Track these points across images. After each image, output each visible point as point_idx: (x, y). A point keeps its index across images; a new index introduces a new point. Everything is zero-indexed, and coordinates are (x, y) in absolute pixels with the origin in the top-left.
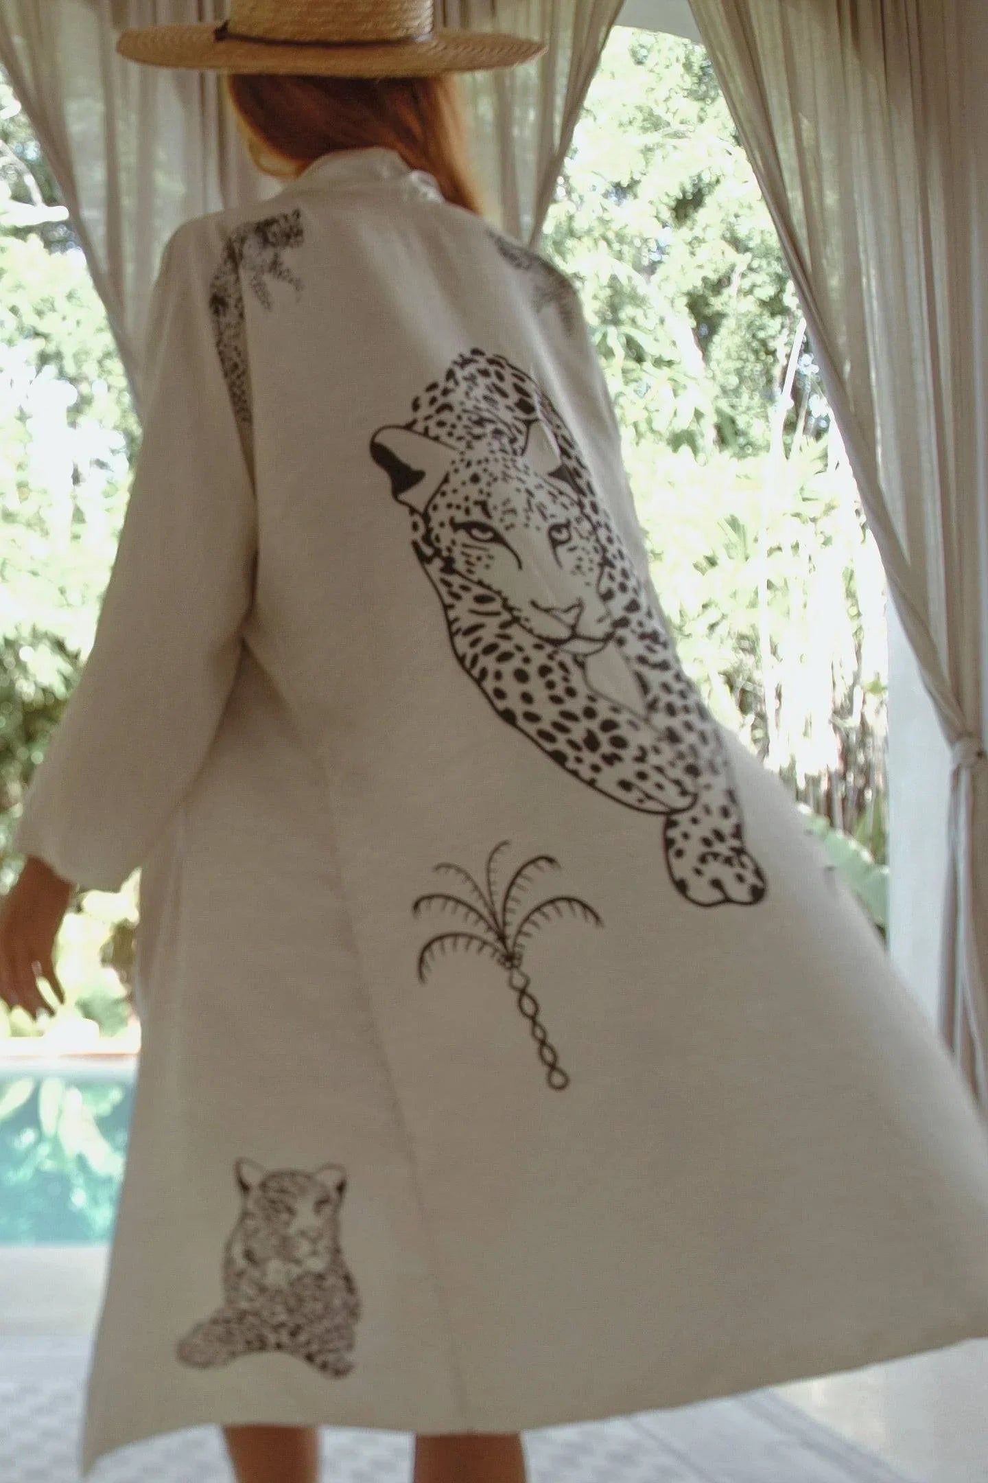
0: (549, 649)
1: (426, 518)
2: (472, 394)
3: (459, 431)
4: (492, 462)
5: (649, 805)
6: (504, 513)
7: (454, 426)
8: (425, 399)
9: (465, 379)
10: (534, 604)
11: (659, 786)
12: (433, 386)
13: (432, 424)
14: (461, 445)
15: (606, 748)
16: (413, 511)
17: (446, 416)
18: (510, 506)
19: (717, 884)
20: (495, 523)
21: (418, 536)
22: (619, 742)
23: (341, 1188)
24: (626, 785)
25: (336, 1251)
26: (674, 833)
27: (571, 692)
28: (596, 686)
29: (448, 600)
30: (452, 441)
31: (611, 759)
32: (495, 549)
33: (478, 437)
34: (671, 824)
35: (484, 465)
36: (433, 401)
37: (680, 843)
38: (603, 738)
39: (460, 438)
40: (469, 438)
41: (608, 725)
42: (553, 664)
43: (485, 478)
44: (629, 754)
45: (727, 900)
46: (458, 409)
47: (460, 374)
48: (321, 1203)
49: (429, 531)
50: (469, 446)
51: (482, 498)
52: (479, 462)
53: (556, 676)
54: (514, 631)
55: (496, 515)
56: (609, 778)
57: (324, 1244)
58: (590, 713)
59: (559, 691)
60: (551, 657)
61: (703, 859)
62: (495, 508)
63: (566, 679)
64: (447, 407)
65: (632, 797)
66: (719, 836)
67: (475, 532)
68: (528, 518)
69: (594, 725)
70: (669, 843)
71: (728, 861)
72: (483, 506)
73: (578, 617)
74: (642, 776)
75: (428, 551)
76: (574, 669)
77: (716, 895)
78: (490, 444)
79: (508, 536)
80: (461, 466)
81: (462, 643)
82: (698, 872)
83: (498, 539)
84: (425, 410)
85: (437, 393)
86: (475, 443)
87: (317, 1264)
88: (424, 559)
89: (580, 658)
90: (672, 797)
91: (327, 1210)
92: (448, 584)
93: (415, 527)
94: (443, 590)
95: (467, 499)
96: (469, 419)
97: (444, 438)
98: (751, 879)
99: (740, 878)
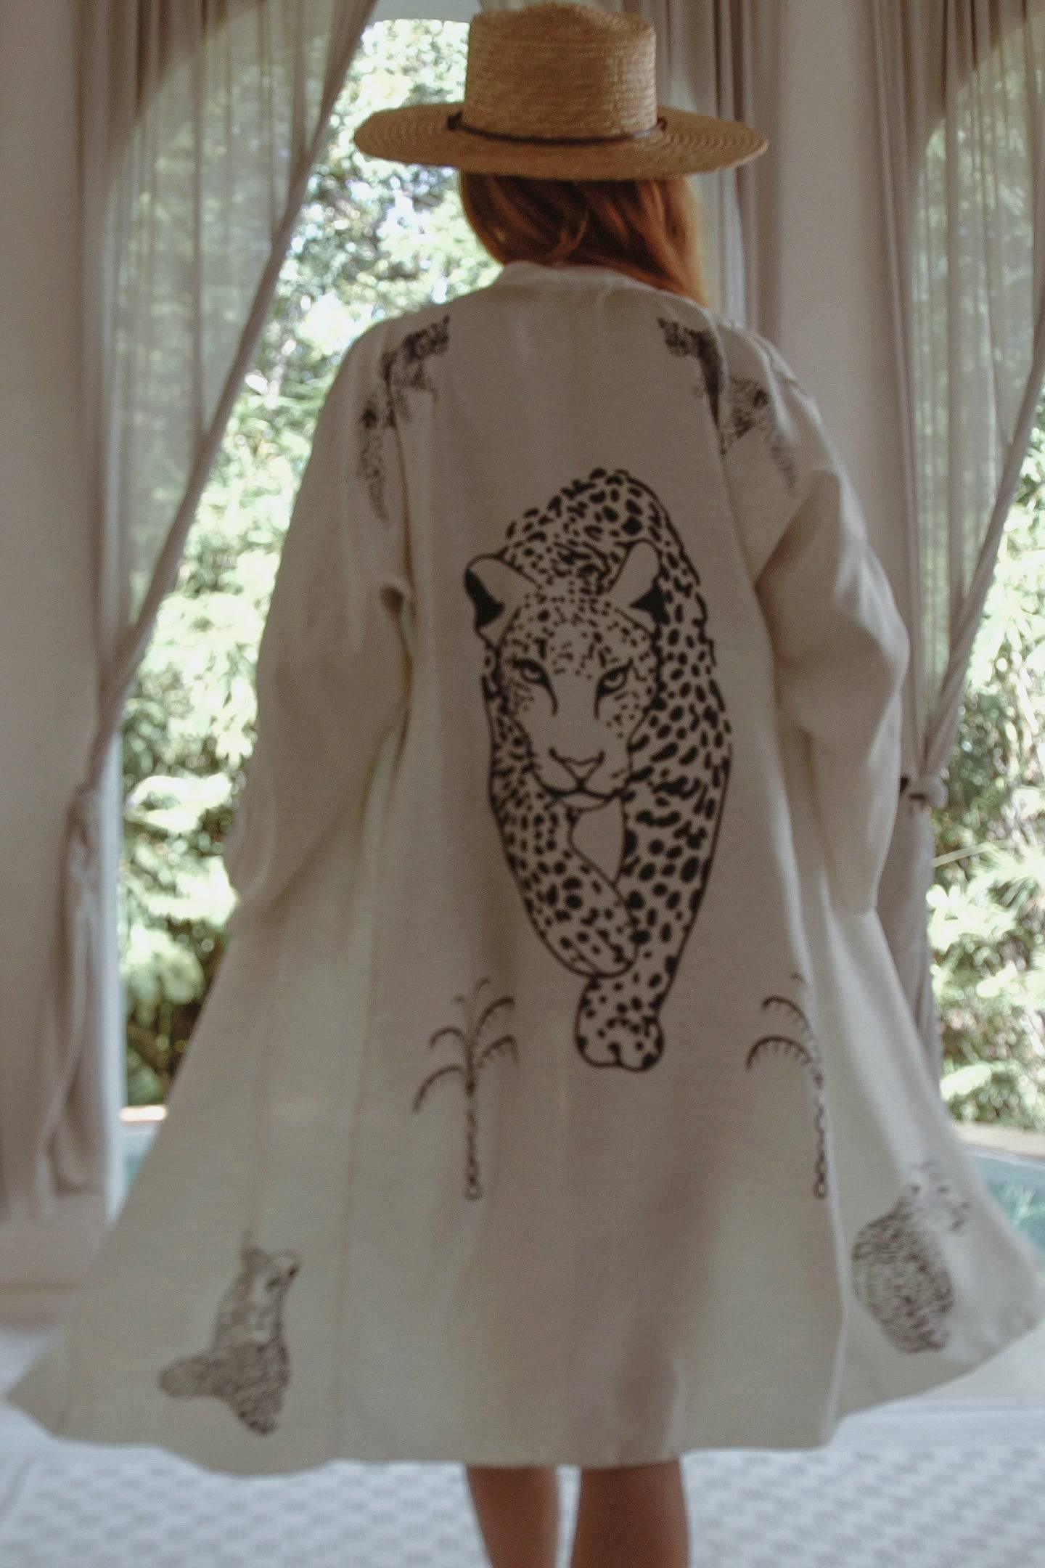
0: (548, 799)
1: (498, 653)
2: (572, 527)
3: (545, 564)
4: (567, 602)
5: (581, 966)
6: (561, 656)
7: (540, 557)
8: (521, 523)
9: (570, 509)
10: (553, 753)
11: (596, 950)
12: (533, 512)
13: (520, 551)
14: (541, 579)
15: (561, 905)
16: (489, 645)
17: (538, 546)
18: (569, 650)
19: (615, 1048)
20: (547, 665)
21: (488, 671)
22: (575, 902)
23: (292, 1272)
24: (566, 943)
25: (278, 1326)
26: (594, 996)
27: (552, 845)
28: (577, 843)
29: (498, 740)
30: (534, 574)
31: (563, 916)
32: (538, 691)
33: (561, 574)
34: (593, 986)
35: (558, 604)
36: (528, 527)
37: (596, 1005)
38: (562, 894)
39: (543, 571)
40: (552, 572)
41: (572, 883)
42: (546, 816)
43: (554, 616)
44: (578, 915)
45: (618, 1063)
46: (550, 541)
47: (566, 503)
48: (272, 1284)
49: (498, 667)
50: (550, 582)
51: (543, 636)
52: (554, 600)
53: (545, 828)
54: (529, 778)
55: (551, 656)
56: (557, 932)
57: (269, 1319)
58: (560, 868)
59: (543, 843)
60: (547, 807)
61: (611, 1023)
62: (553, 649)
63: (551, 832)
64: (541, 536)
65: (567, 955)
66: (637, 1004)
67: (528, 673)
68: (583, 665)
69: (558, 880)
70: (584, 1002)
71: (635, 1029)
72: (542, 644)
73: (591, 772)
74: (583, 937)
75: (493, 687)
76: (564, 824)
77: (610, 1057)
78: (571, 583)
79: (555, 681)
80: (533, 601)
81: (498, 783)
82: (601, 1034)
83: (544, 681)
84: (519, 536)
85: (534, 520)
86: (558, 581)
87: (261, 1336)
88: (488, 696)
89: (575, 813)
90: (605, 961)
91: (276, 1290)
92: (501, 723)
93: (487, 662)
94: (497, 729)
95: (529, 636)
96: (559, 554)
97: (528, 569)
98: (649, 1046)
99: (639, 1046)
